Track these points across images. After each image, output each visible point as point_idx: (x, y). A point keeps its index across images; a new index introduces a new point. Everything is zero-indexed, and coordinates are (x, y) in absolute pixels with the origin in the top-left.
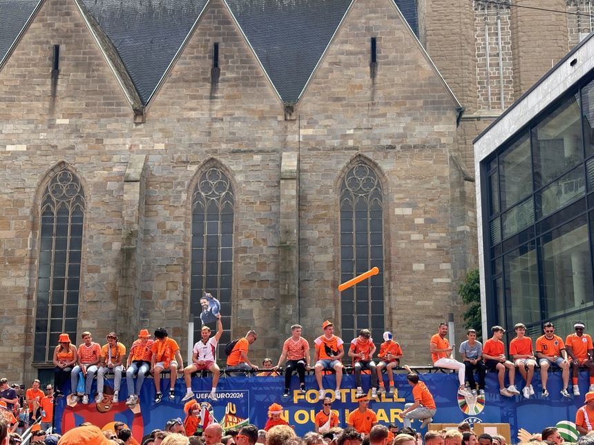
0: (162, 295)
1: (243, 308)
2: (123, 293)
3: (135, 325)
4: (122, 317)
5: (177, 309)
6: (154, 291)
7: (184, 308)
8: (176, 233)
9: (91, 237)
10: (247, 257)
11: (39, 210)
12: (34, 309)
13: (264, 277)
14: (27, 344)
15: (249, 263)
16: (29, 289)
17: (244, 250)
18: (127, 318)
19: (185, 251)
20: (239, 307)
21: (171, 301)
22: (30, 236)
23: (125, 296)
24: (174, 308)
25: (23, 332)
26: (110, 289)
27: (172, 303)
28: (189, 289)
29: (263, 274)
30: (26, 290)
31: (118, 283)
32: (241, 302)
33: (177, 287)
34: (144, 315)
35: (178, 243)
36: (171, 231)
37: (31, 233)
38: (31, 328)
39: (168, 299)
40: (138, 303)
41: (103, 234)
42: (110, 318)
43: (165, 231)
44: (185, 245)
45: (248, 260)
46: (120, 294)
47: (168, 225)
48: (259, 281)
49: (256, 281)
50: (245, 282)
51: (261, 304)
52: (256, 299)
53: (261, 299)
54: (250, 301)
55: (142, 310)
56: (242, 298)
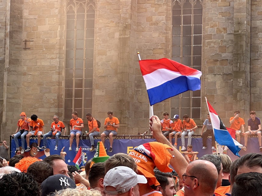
1: (209, 81)
3: (130, 93)
4: (121, 88)
8: (160, 24)
9: (100, 29)
10: (212, 42)
11: (65, 10)
12: (63, 82)
13: (224, 57)
14: (59, 106)
15: (214, 47)
16: (59, 67)
17: (210, 37)
18: (124, 89)
19: (166, 38)
20: (206, 80)
22: (59, 29)
25: (56, 98)
26: (114, 67)
29: (224, 55)
30: (57, 68)
31: (119, 63)
32: (207, 76)
34: (138, 86)
35: (162, 32)
36: (156, 23)
37: (59, 27)
38: (62, 95)
41: (108, 26)
42: (114, 89)
43: (152, 23)
44: (167, 33)
45: (212, 45)
47: (154, 19)
48: (220, 60)
49: (218, 60)
50: (210, 61)
51: (222, 77)
52: (219, 74)
53: (222, 74)
54: (213, 76)
55: (137, 82)
56: (208, 73)
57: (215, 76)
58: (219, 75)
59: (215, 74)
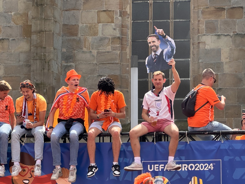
0: (92, 30)
1: (207, 47)
2: (39, 28)
3: (56, 71)
4: (38, 61)
5: (114, 49)
6: (80, 25)
7: (123, 48)
13: (236, 3)
18: (45, 62)
20: (201, 46)
21: (105, 38)
23: (40, 32)
24: (109, 48)
26: (20, 23)
27: (107, 41)
28: (129, 21)
31: (31, 14)
32: (203, 39)
33: (112, 18)
34: (68, 58)
39: (100, 35)
40: (58, 41)
42: (21, 63)
46: (33, 29)
48: (228, 9)
49: (225, 9)
50: (209, 9)
51: (232, 41)
52: (226, 34)
53: (232, 34)
54: (216, 37)
55: (65, 51)
56: (205, 34)
57: (218, 38)
58: (226, 36)
59: (219, 35)
